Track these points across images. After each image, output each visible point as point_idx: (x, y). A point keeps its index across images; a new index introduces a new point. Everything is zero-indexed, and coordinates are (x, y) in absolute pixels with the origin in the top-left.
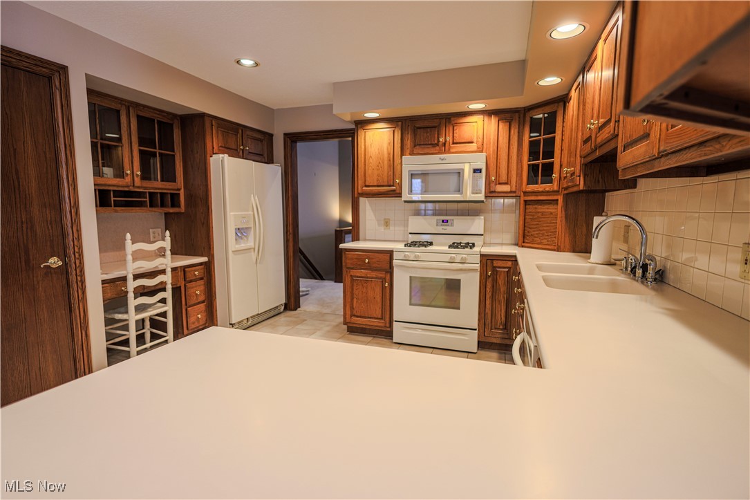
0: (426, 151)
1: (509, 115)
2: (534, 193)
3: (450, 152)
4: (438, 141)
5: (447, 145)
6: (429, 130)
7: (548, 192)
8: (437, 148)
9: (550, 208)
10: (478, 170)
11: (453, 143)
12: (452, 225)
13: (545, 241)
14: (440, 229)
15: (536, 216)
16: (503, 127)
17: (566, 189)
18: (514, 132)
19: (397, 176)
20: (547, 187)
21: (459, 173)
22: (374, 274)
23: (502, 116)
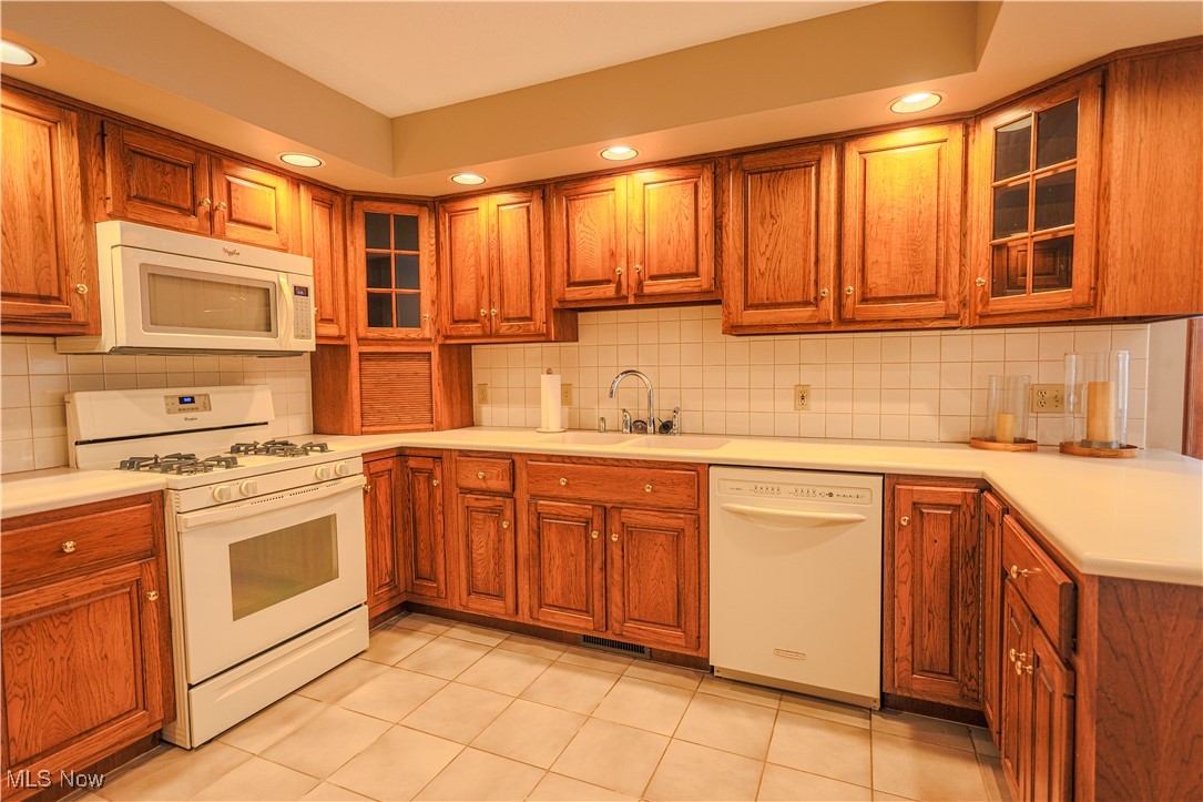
0: (164, 219)
1: (326, 195)
2: (383, 341)
3: (222, 236)
4: (196, 203)
5: (216, 219)
6: (168, 168)
7: (413, 340)
8: (193, 220)
9: (419, 367)
10: (301, 288)
11: (231, 220)
12: (207, 407)
13: (407, 419)
14: (179, 421)
15: (386, 379)
16: (319, 214)
17: (447, 337)
18: (338, 228)
19: (73, 271)
20: (413, 333)
21: (267, 295)
23: (317, 192)
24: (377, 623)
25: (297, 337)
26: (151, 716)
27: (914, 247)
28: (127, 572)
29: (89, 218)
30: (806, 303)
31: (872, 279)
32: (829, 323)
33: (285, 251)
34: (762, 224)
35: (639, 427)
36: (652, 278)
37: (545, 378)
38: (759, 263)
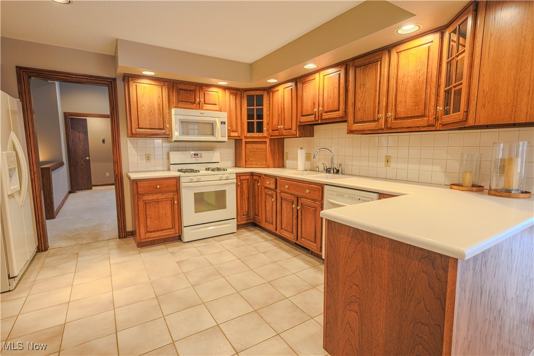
0: (187, 106)
1: (235, 91)
2: (252, 137)
3: (202, 109)
4: (195, 100)
5: (201, 104)
6: (188, 92)
7: (261, 137)
8: (195, 105)
9: (262, 146)
10: (223, 122)
11: (205, 103)
12: (201, 157)
13: (259, 163)
14: (194, 160)
15: (253, 150)
16: (232, 98)
17: (271, 136)
18: (238, 101)
19: (166, 122)
20: (260, 135)
21: (212, 125)
22: (164, 196)
23: (232, 91)
24: (239, 227)
25: (222, 137)
26: (176, 231)
27: (416, 93)
28: (170, 195)
29: (170, 109)
30: (374, 121)
31: (399, 109)
32: (383, 129)
33: (221, 111)
34: (360, 88)
35: (328, 171)
36: (326, 112)
37: (299, 151)
38: (359, 105)
